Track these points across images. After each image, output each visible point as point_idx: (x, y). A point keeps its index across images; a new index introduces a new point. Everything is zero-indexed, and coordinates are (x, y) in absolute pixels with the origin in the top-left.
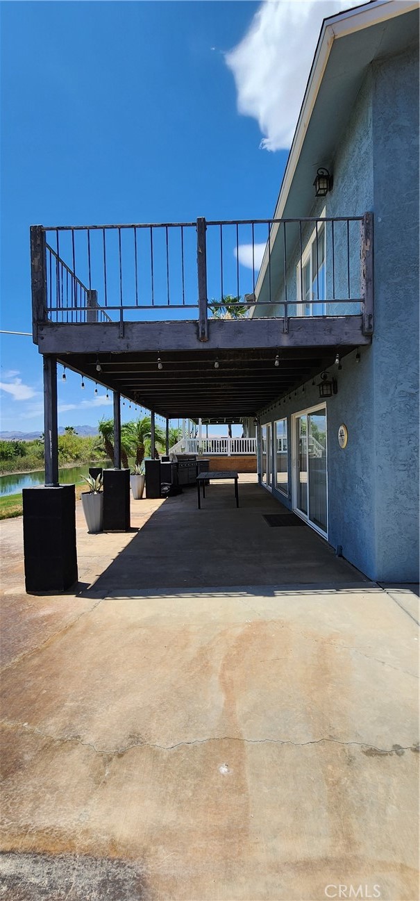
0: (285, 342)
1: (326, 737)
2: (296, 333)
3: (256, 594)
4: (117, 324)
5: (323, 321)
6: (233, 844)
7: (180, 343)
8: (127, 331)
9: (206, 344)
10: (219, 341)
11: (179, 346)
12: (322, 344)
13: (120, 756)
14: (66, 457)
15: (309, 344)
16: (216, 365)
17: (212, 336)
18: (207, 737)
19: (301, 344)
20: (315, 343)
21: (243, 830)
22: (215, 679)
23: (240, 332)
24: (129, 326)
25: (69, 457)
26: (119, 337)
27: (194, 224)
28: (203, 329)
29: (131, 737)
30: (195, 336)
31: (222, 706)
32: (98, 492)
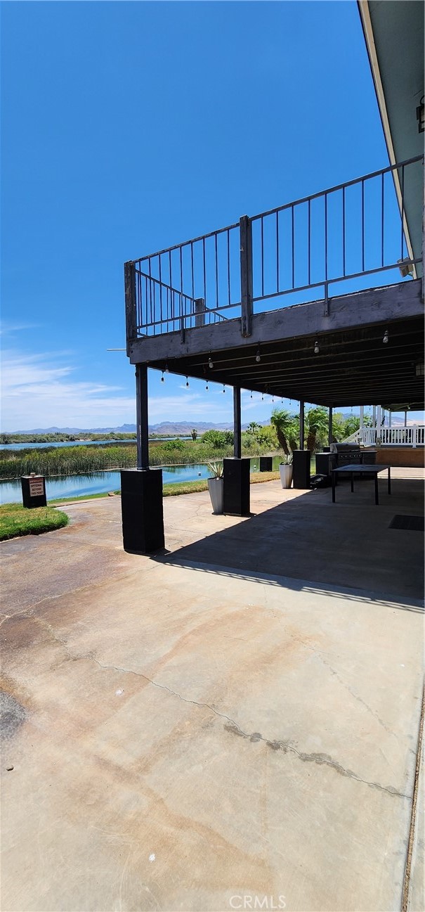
0: (326, 325)
1: (210, 704)
2: (338, 314)
3: (283, 585)
4: (179, 332)
5: (370, 295)
6: (80, 730)
7: (227, 342)
8: (187, 337)
9: (249, 339)
10: (261, 335)
11: (227, 344)
12: (368, 322)
13: (75, 660)
14: (270, 446)
15: (353, 323)
16: (258, 358)
17: (255, 331)
18: (131, 670)
19: (344, 325)
20: (360, 322)
21: (92, 727)
22: (178, 637)
23: (280, 322)
24: (189, 332)
25: (272, 446)
26: (182, 343)
27: (237, 225)
28: (245, 326)
29: (91, 652)
30: (239, 333)
31: (162, 656)
32: (221, 478)
